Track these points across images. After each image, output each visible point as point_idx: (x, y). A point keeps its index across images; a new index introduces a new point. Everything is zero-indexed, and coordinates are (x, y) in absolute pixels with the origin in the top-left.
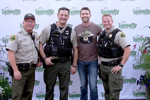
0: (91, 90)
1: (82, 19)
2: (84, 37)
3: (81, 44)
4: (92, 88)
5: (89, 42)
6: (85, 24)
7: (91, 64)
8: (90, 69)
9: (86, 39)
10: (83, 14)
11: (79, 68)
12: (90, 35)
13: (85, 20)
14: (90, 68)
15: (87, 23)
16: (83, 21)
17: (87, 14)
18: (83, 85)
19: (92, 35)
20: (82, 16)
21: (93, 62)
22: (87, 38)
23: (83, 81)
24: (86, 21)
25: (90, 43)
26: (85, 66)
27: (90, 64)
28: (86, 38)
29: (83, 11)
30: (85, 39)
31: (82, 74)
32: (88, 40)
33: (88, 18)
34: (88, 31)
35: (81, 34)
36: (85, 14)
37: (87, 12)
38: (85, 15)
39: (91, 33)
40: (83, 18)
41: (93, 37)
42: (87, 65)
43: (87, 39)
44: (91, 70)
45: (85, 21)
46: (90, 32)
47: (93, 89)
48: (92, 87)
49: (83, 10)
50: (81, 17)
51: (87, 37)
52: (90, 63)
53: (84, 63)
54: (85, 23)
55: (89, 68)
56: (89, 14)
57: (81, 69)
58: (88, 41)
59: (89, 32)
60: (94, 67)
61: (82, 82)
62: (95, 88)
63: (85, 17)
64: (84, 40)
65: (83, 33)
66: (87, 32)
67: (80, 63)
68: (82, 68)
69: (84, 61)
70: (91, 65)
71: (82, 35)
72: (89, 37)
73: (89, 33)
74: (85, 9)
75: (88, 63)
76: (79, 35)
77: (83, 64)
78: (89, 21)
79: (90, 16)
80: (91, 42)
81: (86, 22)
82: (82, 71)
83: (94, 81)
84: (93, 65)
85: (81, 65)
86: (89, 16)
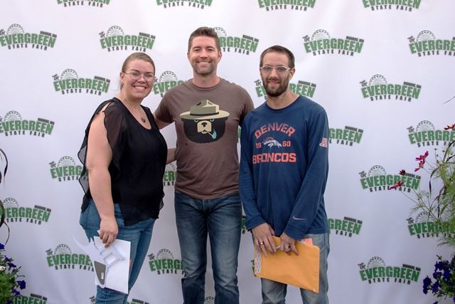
0: (220, 289)
1: (195, 64)
2: (200, 121)
3: (190, 142)
4: (223, 284)
5: (214, 136)
6: (204, 82)
7: (219, 208)
8: (218, 223)
9: (204, 126)
10: (198, 49)
11: (182, 218)
12: (218, 113)
13: (204, 66)
14: (216, 220)
15: (209, 77)
16: (196, 71)
17: (209, 49)
18: (192, 272)
19: (223, 114)
20: (194, 55)
21: (226, 199)
23: (193, 262)
24: (206, 70)
25: (216, 139)
26: (200, 212)
27: (216, 207)
28: (204, 124)
29: (198, 41)
30: (200, 128)
31: (191, 237)
32: (212, 130)
33: (213, 63)
34: (212, 101)
36: (204, 50)
37: (211, 42)
38: (204, 53)
39: (220, 109)
40: (195, 62)
41: (226, 121)
42: (208, 209)
43: (209, 128)
44: (220, 225)
45: (201, 70)
46: (217, 107)
47: (226, 286)
48: (224, 282)
49: (196, 36)
50: (189, 58)
51: (209, 120)
52: (217, 204)
53: (198, 204)
54: (204, 78)
56: (216, 50)
57: (188, 223)
58: (212, 133)
59: (214, 105)
61: (190, 262)
62: (232, 284)
63: (204, 59)
64: (199, 131)
65: (195, 109)
66: (208, 105)
67: (186, 202)
68: (191, 217)
69: (200, 196)
70: (219, 210)
71: (191, 114)
72: (215, 119)
73: (215, 107)
74: (202, 32)
75: (210, 204)
77: (194, 206)
78: (214, 72)
79: (220, 56)
81: (204, 74)
83: (229, 261)
84: (226, 210)
85: (188, 208)
86: (214, 55)
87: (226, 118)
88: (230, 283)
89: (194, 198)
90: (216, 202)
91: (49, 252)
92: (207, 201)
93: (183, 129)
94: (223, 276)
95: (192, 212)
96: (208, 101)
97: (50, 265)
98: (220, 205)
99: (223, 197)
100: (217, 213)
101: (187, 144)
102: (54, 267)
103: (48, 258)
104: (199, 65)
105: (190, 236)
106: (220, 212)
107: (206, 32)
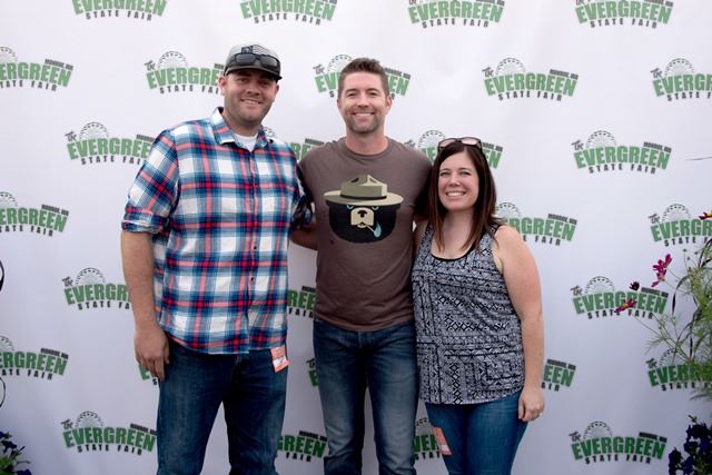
1: (349, 115)
2: (356, 207)
3: (338, 239)
4: (393, 467)
5: (377, 232)
6: (362, 144)
7: (386, 345)
8: (380, 368)
9: (362, 216)
10: (354, 93)
11: (326, 363)
12: (385, 197)
13: (364, 120)
14: (382, 365)
15: (371, 137)
16: (350, 126)
17: (371, 92)
18: (341, 447)
19: (393, 199)
20: (349, 102)
21: (395, 331)
22: (370, 214)
23: (341, 431)
24: (367, 125)
25: (380, 238)
27: (380, 344)
28: (362, 214)
29: (356, 79)
30: (355, 219)
31: (339, 392)
32: (375, 223)
33: (377, 115)
35: (338, 193)
36: (363, 94)
37: (373, 81)
38: (364, 100)
39: (389, 191)
41: (398, 211)
43: (369, 219)
44: (388, 372)
45: (360, 126)
46: (385, 186)
47: (398, 469)
48: (393, 462)
49: (352, 72)
50: (340, 107)
51: (370, 207)
52: (381, 339)
53: (352, 340)
54: (364, 140)
55: (376, 366)
56: (383, 94)
57: (335, 371)
58: (374, 227)
59: (379, 184)
60: (399, 357)
61: (339, 433)
62: (407, 466)
63: (363, 108)
64: (353, 223)
65: (349, 188)
66: (369, 184)
67: (332, 336)
68: (339, 361)
69: (354, 327)
70: (384, 350)
71: (342, 196)
72: (381, 207)
73: (380, 187)
74: (360, 66)
75: (370, 339)
76: (326, 194)
77: (343, 342)
78: (379, 129)
79: (388, 104)
80: (385, 233)
81: (364, 133)
82: (339, 377)
83: (401, 429)
84: (396, 349)
86: (379, 101)
87: (398, 206)
88: (404, 463)
89: (344, 330)
90: (379, 335)
91: (67, 424)
92: (365, 334)
93: (328, 218)
94: (392, 453)
95: (341, 353)
96: (369, 176)
97: (69, 445)
98: (387, 340)
99: (390, 327)
100: (382, 353)
101: (332, 242)
102: (75, 448)
103: (66, 435)
104: (355, 118)
105: (338, 390)
106: (386, 353)
107: (367, 66)
